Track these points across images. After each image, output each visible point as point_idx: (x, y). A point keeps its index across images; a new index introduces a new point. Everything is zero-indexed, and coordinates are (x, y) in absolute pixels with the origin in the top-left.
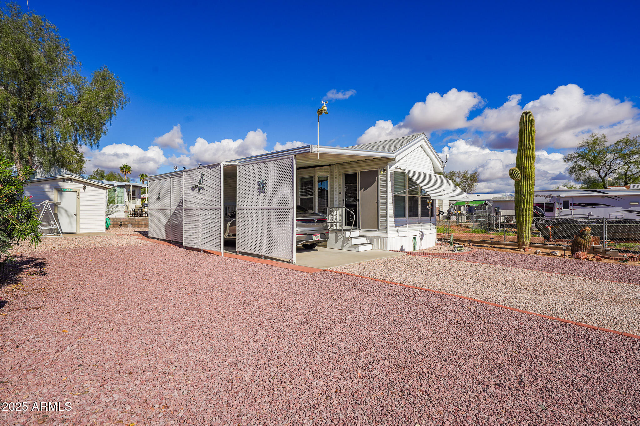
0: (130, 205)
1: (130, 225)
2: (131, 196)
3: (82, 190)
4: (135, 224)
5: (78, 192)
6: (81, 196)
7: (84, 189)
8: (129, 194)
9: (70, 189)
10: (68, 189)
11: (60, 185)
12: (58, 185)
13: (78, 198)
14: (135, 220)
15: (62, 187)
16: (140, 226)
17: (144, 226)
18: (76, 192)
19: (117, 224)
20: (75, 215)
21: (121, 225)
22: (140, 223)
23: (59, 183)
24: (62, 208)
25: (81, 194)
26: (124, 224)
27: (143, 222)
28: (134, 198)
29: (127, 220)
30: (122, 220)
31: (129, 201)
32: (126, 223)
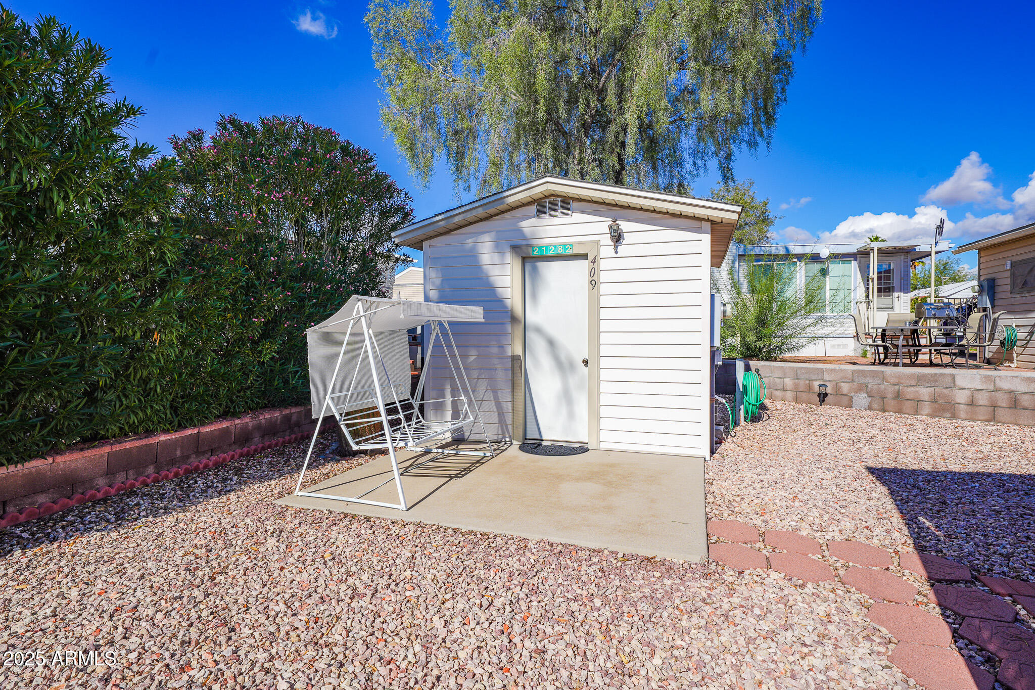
0: (871, 313)
1: (861, 400)
2: (874, 286)
3: (607, 250)
4: (882, 397)
5: (591, 257)
6: (603, 277)
7: (617, 238)
8: (867, 280)
9: (564, 245)
10: (555, 246)
11: (527, 231)
12: (520, 231)
13: (594, 284)
14: (884, 379)
15: (534, 242)
16: (908, 405)
17: (926, 408)
18: (584, 256)
19: (809, 389)
20: (586, 362)
21: (825, 395)
22: (910, 392)
23: (524, 224)
24: (538, 330)
25: (603, 264)
26: (838, 393)
27: (925, 392)
28: (885, 289)
29: (849, 375)
30: (827, 377)
31: (869, 303)
32: (845, 388)
